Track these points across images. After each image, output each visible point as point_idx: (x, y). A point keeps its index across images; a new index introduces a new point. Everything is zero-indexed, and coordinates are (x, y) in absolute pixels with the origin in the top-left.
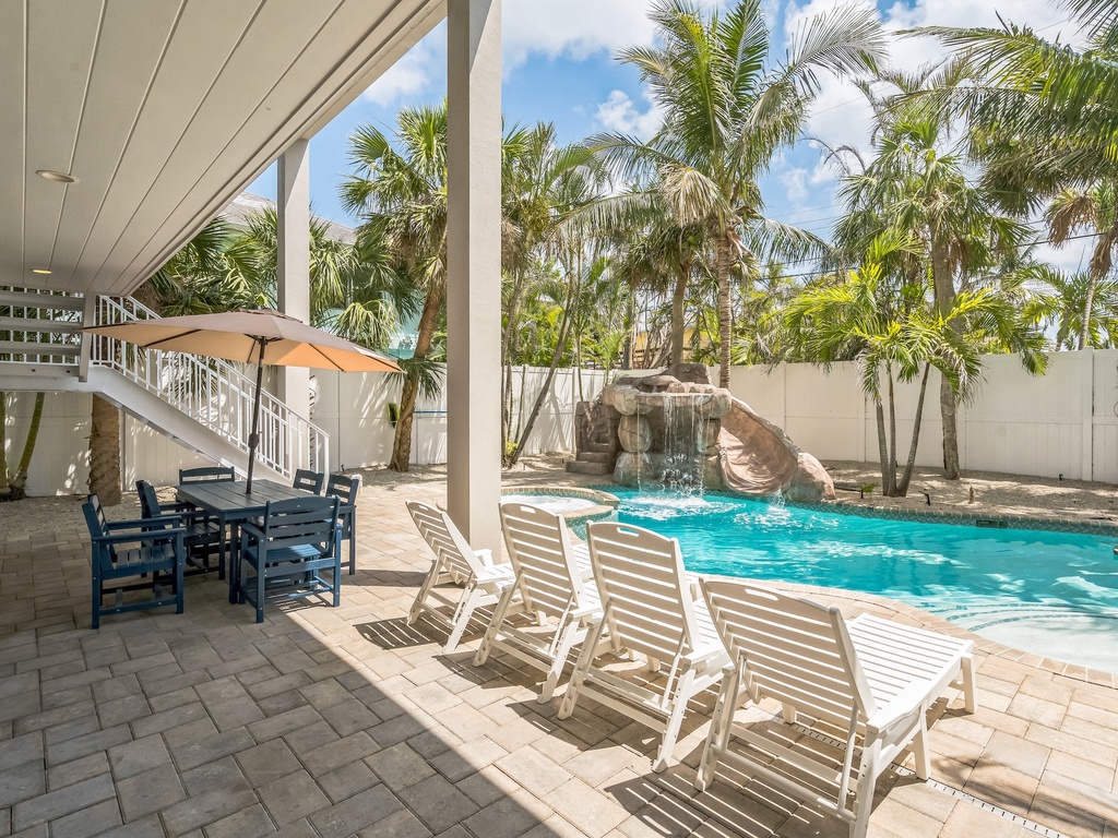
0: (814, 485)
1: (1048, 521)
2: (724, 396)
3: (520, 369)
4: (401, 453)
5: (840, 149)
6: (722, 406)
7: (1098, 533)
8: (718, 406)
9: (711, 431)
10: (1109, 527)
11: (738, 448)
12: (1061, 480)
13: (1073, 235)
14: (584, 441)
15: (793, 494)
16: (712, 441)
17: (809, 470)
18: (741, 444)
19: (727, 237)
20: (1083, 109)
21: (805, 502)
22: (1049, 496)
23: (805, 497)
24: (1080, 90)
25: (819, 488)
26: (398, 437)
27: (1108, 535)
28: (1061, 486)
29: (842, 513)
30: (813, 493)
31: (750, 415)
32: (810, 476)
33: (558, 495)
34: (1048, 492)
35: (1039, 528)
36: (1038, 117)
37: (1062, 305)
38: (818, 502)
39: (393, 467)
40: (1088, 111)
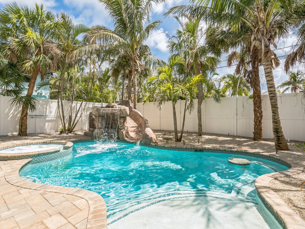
0: (149, 139)
1: (215, 149)
2: (125, 109)
3: (76, 102)
4: (22, 130)
5: (173, 37)
6: (124, 113)
7: (229, 153)
8: (123, 113)
9: (122, 121)
10: (232, 151)
11: (135, 127)
12: (228, 136)
13: (233, 64)
14: (92, 125)
15: (143, 142)
16: (123, 124)
17: (148, 134)
18: (137, 126)
19: (134, 59)
20: (223, 13)
21: (147, 145)
22: (223, 140)
23: (146, 143)
24: (222, 7)
25: (151, 139)
26: (20, 124)
27: (232, 154)
28: (228, 137)
29: (156, 148)
30: (148, 141)
31: (140, 116)
32: (148, 136)
33: (58, 144)
34: (223, 139)
35: (212, 152)
36: (210, 15)
37: (233, 85)
38: (150, 145)
39: (19, 134)
40: (224, 14)
